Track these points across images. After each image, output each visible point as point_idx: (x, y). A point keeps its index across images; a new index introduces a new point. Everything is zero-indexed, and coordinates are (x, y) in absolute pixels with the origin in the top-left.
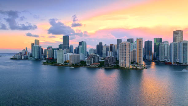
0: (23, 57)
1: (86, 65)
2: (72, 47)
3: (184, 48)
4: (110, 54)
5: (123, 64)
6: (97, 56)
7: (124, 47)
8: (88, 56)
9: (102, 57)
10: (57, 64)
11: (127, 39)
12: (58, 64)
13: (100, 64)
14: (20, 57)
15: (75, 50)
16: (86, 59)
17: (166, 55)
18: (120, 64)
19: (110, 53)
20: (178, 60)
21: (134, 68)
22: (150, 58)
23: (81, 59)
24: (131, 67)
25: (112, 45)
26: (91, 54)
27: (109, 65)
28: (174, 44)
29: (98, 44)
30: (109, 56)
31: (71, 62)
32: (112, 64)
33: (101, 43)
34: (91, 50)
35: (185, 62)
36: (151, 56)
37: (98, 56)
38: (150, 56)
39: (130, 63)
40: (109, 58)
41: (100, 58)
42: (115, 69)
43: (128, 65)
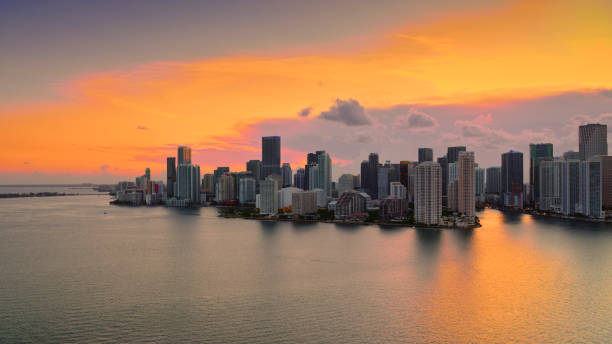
0: (148, 198)
1: (333, 218)
2: (287, 167)
3: (591, 176)
4: (396, 191)
5: (423, 214)
6: (362, 196)
7: (426, 175)
8: (335, 195)
9: (377, 198)
10: (260, 216)
11: (449, 149)
12: (264, 216)
13: (367, 215)
14: (139, 199)
15: (297, 178)
16: (334, 203)
17: (557, 195)
18: (418, 217)
19: (396, 188)
20: (580, 207)
21: (450, 224)
22: (516, 203)
23: (319, 204)
24: (442, 223)
25: (408, 162)
26: (347, 191)
27: (390, 218)
28: (571, 165)
29: (367, 159)
30: (392, 196)
31: (295, 212)
32: (398, 215)
33: (374, 158)
34: (344, 178)
35: (595, 212)
36: (519, 197)
37: (365, 195)
38: (516, 197)
39: (440, 214)
40: (389, 201)
41: (370, 201)
42: (403, 226)
43: (436, 218)
